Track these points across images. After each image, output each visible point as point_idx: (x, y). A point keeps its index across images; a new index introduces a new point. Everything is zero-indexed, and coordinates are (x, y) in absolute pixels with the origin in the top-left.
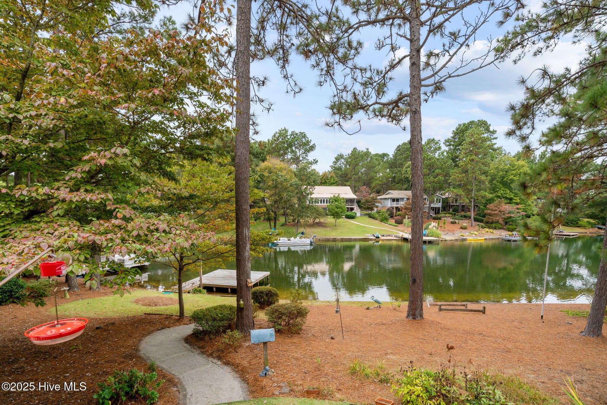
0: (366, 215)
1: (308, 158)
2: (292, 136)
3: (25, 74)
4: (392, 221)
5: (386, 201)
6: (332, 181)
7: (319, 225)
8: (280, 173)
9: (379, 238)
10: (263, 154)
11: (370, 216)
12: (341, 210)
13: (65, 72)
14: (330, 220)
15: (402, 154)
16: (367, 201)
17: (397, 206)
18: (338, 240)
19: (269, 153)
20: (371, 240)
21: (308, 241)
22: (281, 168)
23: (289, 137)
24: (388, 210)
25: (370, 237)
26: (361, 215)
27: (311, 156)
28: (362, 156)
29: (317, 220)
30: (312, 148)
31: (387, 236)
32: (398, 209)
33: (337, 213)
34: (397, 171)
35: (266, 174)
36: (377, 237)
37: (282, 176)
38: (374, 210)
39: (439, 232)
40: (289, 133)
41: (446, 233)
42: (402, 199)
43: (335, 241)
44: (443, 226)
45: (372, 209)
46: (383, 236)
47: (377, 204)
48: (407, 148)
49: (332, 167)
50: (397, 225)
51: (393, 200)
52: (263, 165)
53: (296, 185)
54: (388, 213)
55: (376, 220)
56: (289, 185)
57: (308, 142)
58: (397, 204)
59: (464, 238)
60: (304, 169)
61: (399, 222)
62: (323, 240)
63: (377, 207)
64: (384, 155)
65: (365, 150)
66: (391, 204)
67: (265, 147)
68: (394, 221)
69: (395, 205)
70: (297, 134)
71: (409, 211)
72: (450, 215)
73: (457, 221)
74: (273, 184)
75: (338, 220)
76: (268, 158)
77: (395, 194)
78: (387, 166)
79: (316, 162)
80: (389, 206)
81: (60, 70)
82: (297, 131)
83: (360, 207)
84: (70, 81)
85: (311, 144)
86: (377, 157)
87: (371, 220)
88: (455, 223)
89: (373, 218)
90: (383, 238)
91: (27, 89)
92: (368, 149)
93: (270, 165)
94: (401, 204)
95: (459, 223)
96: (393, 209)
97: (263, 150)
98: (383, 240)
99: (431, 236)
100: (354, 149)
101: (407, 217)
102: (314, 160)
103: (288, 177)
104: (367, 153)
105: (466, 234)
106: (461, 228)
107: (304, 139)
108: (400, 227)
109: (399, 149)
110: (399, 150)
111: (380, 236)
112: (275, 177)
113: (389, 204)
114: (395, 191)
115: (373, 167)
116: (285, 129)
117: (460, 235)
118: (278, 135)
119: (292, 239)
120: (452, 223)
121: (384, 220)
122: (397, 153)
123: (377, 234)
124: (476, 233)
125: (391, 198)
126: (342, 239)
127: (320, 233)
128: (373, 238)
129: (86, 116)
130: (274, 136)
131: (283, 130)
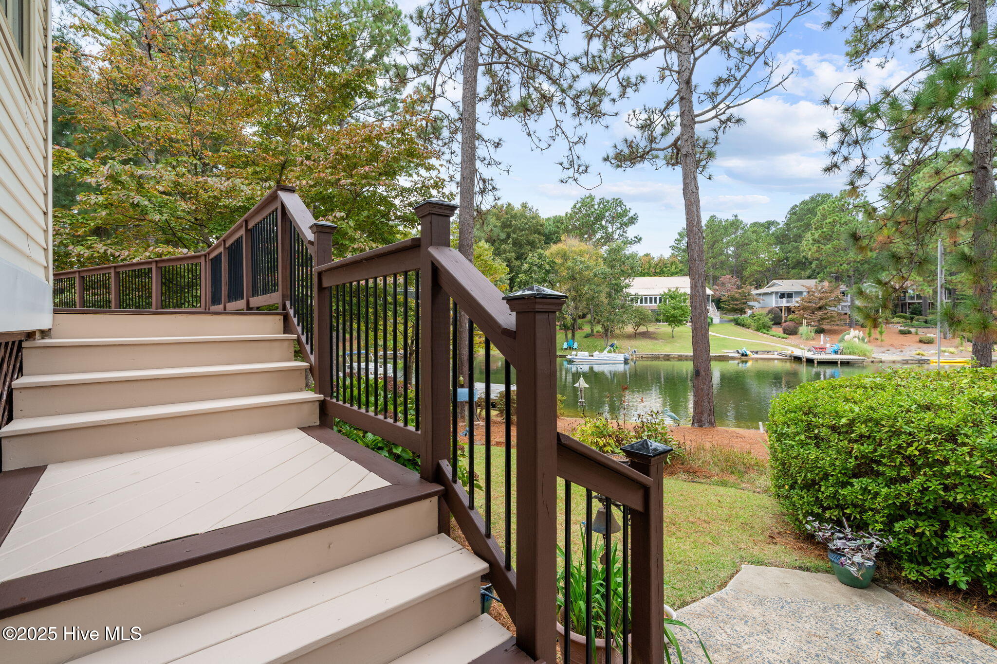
0: (731, 321)
1: (627, 235)
2: (601, 206)
3: (283, 166)
4: (778, 330)
5: (766, 298)
6: (673, 270)
7: (646, 335)
8: (579, 258)
9: (746, 355)
10: (558, 233)
11: (738, 323)
12: (681, 312)
13: (308, 163)
14: (664, 328)
15: (799, 220)
16: (733, 299)
17: (788, 305)
18: (674, 358)
19: (567, 231)
20: (733, 358)
21: (621, 357)
22: (580, 251)
23: (596, 207)
24: (770, 311)
25: (730, 355)
26: (721, 322)
27: (631, 232)
28: (726, 228)
29: (642, 329)
30: (633, 220)
31: (764, 353)
32: (789, 310)
33: (673, 316)
34: (790, 249)
35: (559, 261)
36: (743, 355)
37: (581, 262)
38: (745, 313)
39: (867, 347)
40: (596, 201)
41: (884, 349)
42: (800, 293)
43: (668, 360)
44: (878, 337)
45: (742, 311)
46: (757, 353)
47: (751, 303)
48: (809, 209)
49: (673, 248)
50: (786, 336)
51: (782, 296)
52: (554, 248)
53: (602, 273)
54: (770, 316)
55: (748, 328)
56: (591, 275)
57: (625, 212)
58: (788, 302)
59: (923, 358)
60: (617, 250)
61: (792, 332)
62: (648, 358)
63: (751, 308)
64: (770, 224)
65: (731, 218)
66: (777, 302)
67: (562, 223)
68: (781, 330)
69: (784, 303)
70: (608, 202)
71: (808, 312)
72: (901, 320)
73: (913, 330)
74: (568, 274)
75: (676, 329)
76: (563, 238)
77: (784, 285)
78: (773, 240)
79: (638, 240)
80: (774, 305)
81: (305, 161)
82: (609, 198)
83: (719, 308)
84: (311, 168)
85: (631, 214)
86: (756, 228)
87: (739, 329)
88: (909, 333)
89: (743, 326)
90: (756, 356)
91: (284, 177)
92: (736, 216)
93: (564, 247)
94: (795, 302)
95: (917, 333)
96: (781, 310)
97: (558, 228)
98: (757, 360)
99: (850, 354)
100: (712, 217)
101: (805, 322)
102: (636, 237)
103: (592, 263)
104: (735, 224)
105: (929, 352)
106: (921, 341)
107: (619, 208)
108: (792, 339)
109: (793, 211)
110: (795, 214)
111: (748, 353)
112: (571, 264)
113: (773, 302)
114: (785, 281)
115: (747, 244)
116: (591, 196)
117: (914, 353)
118: (580, 204)
119: (596, 353)
120: (902, 333)
121: (762, 328)
122: (790, 218)
123: (744, 350)
124: (952, 350)
125: (777, 293)
126: (681, 356)
127: (645, 347)
128: (736, 355)
129: (321, 193)
130: (575, 206)
131: (588, 198)
